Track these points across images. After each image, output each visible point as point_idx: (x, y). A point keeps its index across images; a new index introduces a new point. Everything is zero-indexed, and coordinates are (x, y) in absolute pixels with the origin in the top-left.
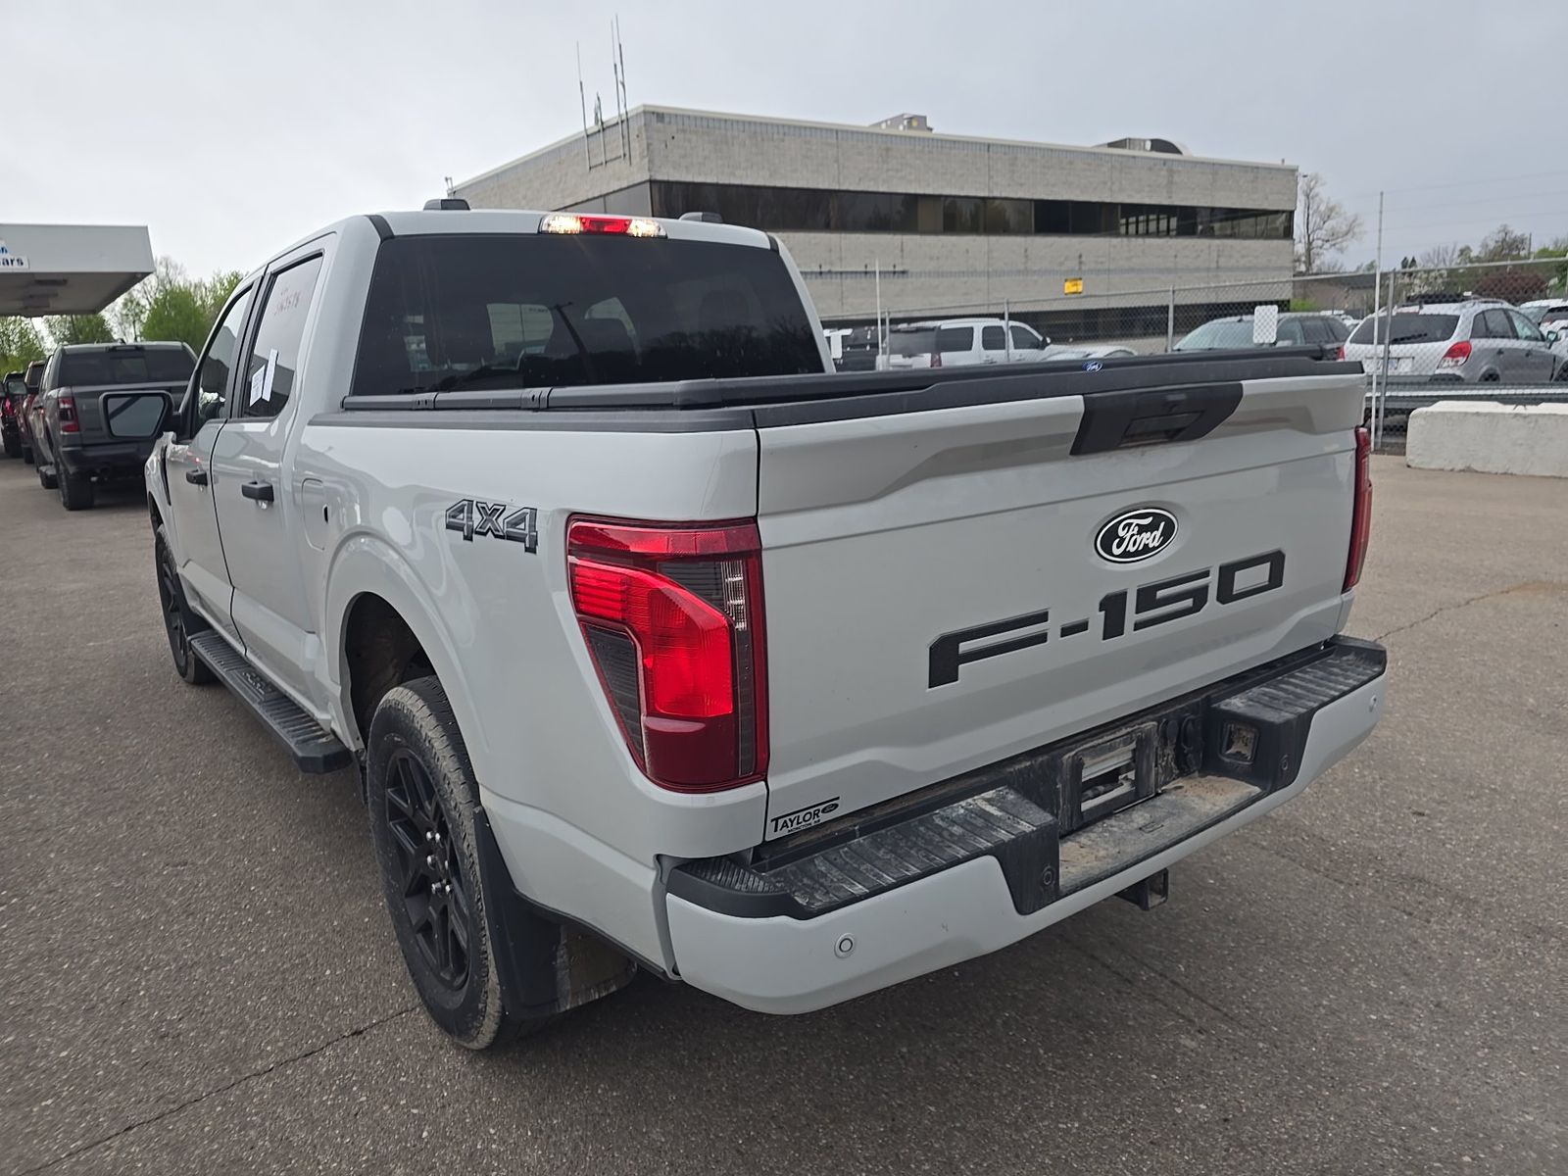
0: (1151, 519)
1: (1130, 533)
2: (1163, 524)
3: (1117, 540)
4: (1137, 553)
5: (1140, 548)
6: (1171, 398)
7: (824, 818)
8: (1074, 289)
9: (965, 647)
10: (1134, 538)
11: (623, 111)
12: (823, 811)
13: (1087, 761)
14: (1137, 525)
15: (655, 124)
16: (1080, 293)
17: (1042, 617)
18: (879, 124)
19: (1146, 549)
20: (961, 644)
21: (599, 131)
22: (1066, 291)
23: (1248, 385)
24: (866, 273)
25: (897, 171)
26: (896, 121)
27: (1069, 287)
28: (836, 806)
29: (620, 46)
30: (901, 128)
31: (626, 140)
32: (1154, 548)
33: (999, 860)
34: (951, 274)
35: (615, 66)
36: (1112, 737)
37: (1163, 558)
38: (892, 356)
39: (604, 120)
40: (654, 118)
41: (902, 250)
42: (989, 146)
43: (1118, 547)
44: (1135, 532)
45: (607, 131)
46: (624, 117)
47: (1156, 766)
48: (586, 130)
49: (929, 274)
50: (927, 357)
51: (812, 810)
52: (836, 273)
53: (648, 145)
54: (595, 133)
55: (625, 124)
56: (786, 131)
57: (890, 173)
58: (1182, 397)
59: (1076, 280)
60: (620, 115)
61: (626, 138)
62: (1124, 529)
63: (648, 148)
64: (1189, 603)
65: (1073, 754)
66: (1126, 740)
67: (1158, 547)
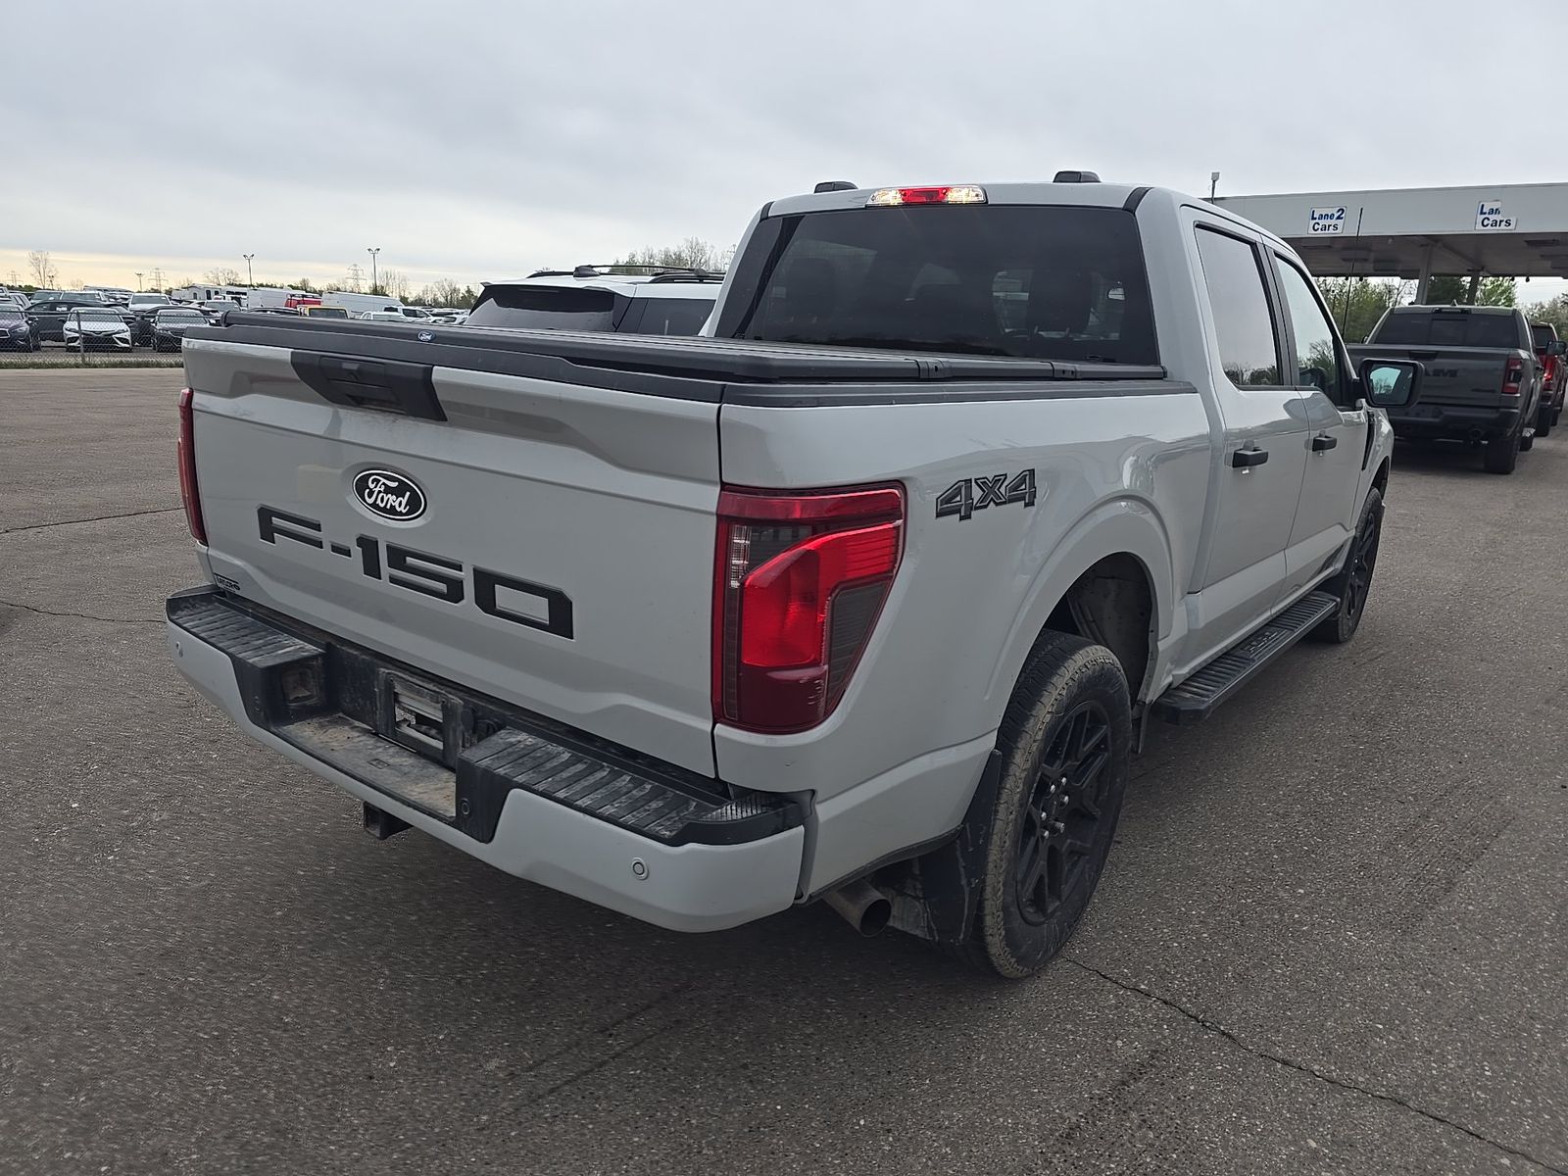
0: (397, 484)
1: (379, 488)
2: (408, 494)
3: (368, 490)
4: (384, 510)
5: (388, 507)
6: (346, 365)
9: (274, 521)
10: (381, 495)
12: (234, 586)
13: (402, 689)
14: (384, 483)
17: (317, 526)
19: (392, 511)
20: (272, 518)
32: (401, 514)
33: (233, 665)
36: (421, 683)
37: (410, 527)
43: (370, 497)
44: (383, 489)
51: (229, 581)
58: (354, 367)
62: (373, 482)
64: (442, 587)
65: (387, 671)
66: (435, 697)
67: (405, 514)
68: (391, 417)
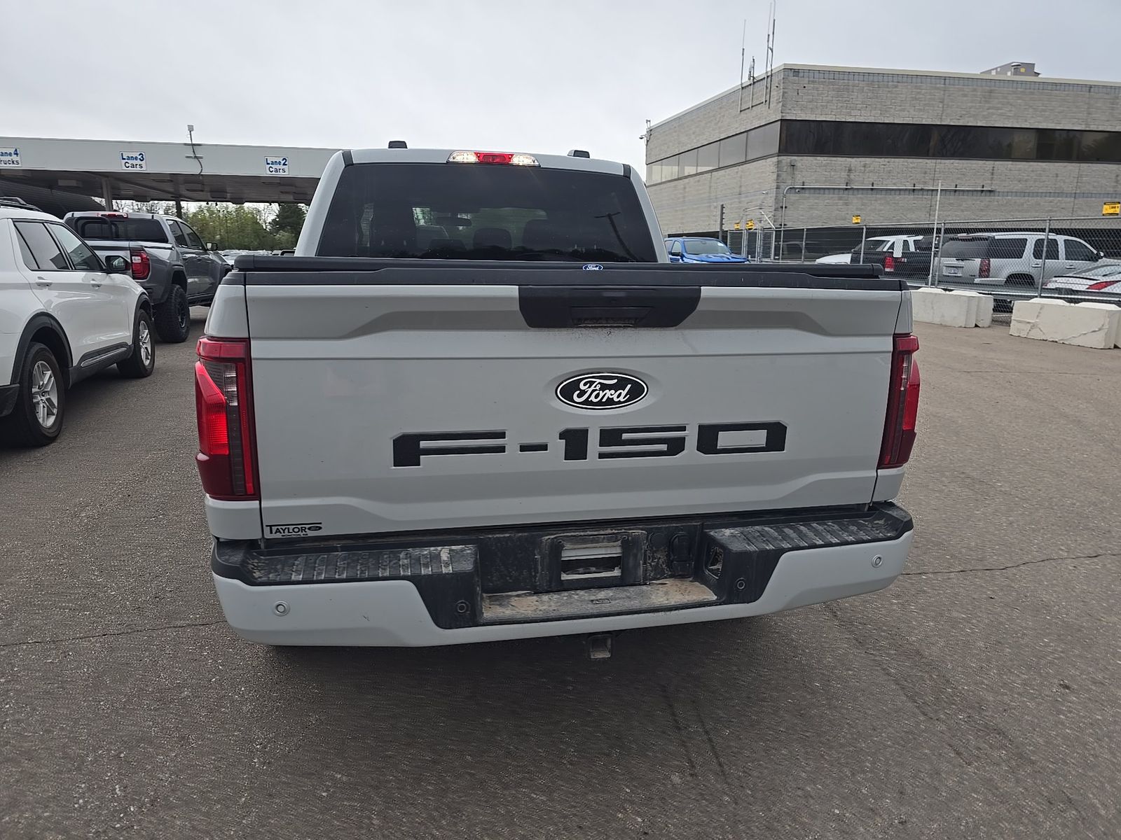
0: (616, 381)
1: (592, 388)
2: (629, 386)
3: (579, 392)
4: (600, 403)
5: (604, 400)
7: (311, 534)
8: (1112, 211)
9: (424, 444)
10: (595, 393)
11: (769, 69)
12: (309, 529)
13: (568, 546)
14: (599, 383)
15: (791, 78)
16: (1117, 214)
17: (502, 435)
18: (989, 71)
19: (610, 402)
20: (421, 442)
21: (750, 85)
22: (1104, 212)
23: (706, 291)
24: (955, 191)
25: (998, 109)
26: (1004, 68)
27: (1107, 209)
28: (320, 528)
29: (774, 20)
30: (1009, 74)
31: (768, 90)
32: (620, 402)
33: (416, 587)
34: (1037, 194)
35: (769, 35)
36: (596, 533)
37: (629, 411)
38: (942, 259)
39: (755, 76)
40: (791, 74)
41: (992, 174)
42: (1090, 87)
43: (581, 397)
44: (597, 388)
45: (756, 84)
46: (769, 74)
47: (645, 563)
48: (742, 84)
49: (1016, 194)
50: (978, 261)
51: (299, 527)
52: (928, 190)
53: (784, 93)
54: (748, 86)
55: (769, 79)
56: (900, 79)
57: (990, 111)
59: (1114, 203)
60: (767, 72)
61: (769, 90)
62: (585, 385)
63: (783, 95)
64: (664, 447)
65: (552, 537)
66: (613, 538)
67: (624, 402)
68: (605, 331)
